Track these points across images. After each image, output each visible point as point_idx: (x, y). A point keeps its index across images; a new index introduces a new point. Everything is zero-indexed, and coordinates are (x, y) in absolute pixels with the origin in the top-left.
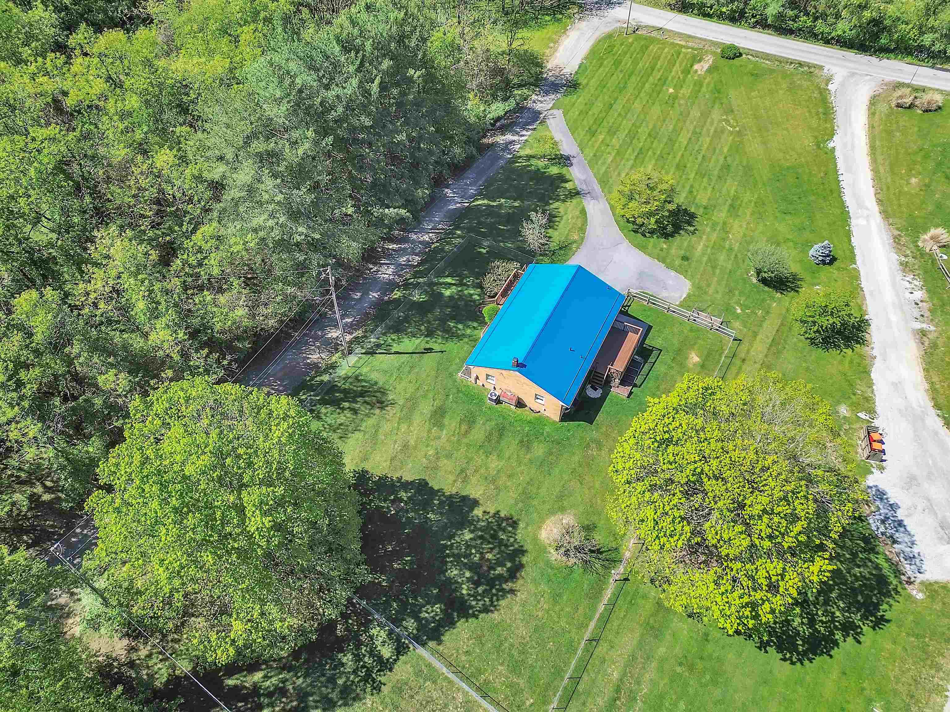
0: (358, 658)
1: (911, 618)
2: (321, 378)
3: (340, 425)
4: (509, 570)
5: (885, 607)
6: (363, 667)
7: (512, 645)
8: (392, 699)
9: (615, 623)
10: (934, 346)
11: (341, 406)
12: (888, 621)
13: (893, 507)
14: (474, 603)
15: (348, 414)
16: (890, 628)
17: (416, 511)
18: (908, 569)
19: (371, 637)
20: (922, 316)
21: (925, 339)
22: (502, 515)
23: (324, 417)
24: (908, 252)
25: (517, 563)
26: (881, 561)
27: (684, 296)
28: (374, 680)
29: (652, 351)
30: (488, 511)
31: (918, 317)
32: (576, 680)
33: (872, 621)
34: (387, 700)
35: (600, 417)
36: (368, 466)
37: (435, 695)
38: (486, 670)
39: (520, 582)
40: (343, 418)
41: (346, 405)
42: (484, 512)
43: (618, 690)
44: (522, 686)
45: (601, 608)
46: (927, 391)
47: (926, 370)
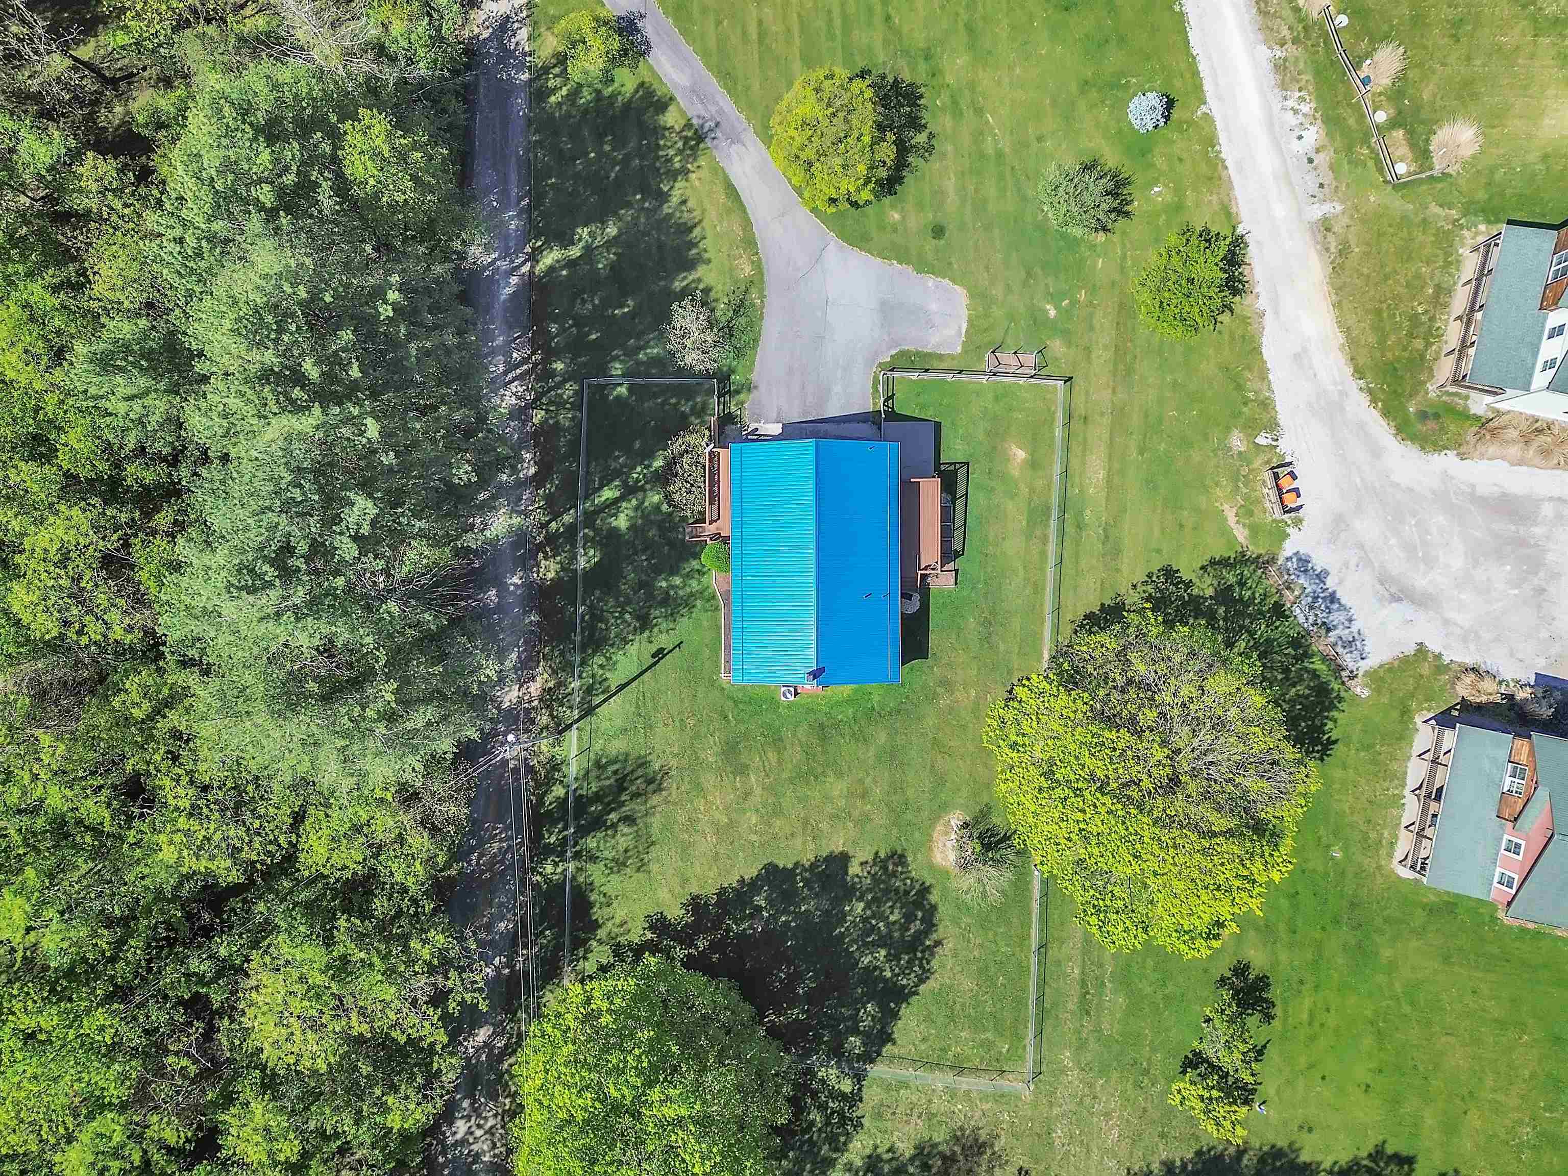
0: (823, 1107)
1: (1359, 727)
2: (553, 794)
3: (626, 851)
4: (922, 920)
5: (1330, 725)
6: (833, 1113)
7: (963, 1005)
8: (877, 1127)
9: (1055, 915)
10: (1344, 251)
11: (609, 823)
12: (1335, 742)
13: (1321, 577)
14: (905, 982)
15: (623, 828)
16: (1339, 750)
17: (785, 912)
18: (1348, 660)
19: (823, 1081)
20: (1321, 186)
21: (1331, 238)
22: (882, 855)
23: (599, 854)
24: (1285, 32)
25: (928, 907)
26: (1318, 665)
27: (965, 326)
28: (851, 1120)
29: (956, 471)
30: (864, 859)
31: (1317, 191)
32: (1040, 999)
33: (1318, 752)
34: (873, 1130)
35: (934, 639)
36: (694, 889)
37: (914, 1099)
38: (949, 1045)
39: (941, 928)
40: (624, 838)
41: (613, 816)
42: (862, 864)
43: (1083, 983)
44: (991, 1038)
45: (1035, 907)
46: (1341, 348)
47: (1338, 305)
